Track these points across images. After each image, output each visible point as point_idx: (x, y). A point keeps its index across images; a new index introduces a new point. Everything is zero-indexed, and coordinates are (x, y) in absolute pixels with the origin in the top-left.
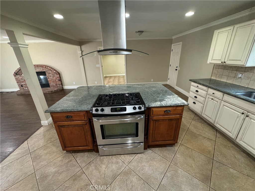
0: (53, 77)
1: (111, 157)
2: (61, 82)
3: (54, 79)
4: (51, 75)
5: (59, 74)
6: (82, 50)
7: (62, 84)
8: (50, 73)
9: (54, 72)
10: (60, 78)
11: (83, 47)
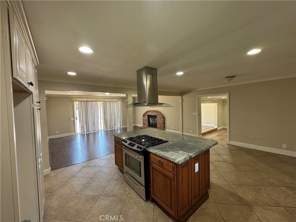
0: (160, 120)
1: (128, 185)
2: (164, 125)
3: (160, 122)
4: (159, 118)
5: (164, 118)
6: (183, 99)
7: (164, 127)
8: (158, 117)
9: (161, 116)
10: (164, 122)
11: (184, 97)
